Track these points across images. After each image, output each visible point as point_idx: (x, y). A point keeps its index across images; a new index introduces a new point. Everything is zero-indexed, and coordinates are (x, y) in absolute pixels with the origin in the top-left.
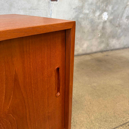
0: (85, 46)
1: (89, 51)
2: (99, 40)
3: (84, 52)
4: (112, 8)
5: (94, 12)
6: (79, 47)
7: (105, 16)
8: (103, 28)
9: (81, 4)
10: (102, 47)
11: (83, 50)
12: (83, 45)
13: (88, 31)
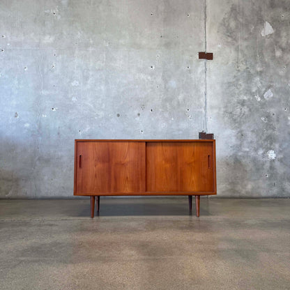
0: (249, 187)
1: (255, 195)
2: (268, 182)
3: (248, 195)
4: (280, 147)
5: (256, 150)
6: (240, 188)
7: (272, 155)
8: (272, 168)
9: (239, 143)
10: (275, 191)
11: (247, 192)
12: (246, 185)
13: (251, 170)
